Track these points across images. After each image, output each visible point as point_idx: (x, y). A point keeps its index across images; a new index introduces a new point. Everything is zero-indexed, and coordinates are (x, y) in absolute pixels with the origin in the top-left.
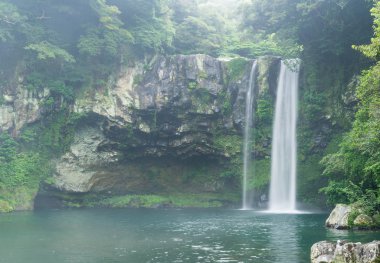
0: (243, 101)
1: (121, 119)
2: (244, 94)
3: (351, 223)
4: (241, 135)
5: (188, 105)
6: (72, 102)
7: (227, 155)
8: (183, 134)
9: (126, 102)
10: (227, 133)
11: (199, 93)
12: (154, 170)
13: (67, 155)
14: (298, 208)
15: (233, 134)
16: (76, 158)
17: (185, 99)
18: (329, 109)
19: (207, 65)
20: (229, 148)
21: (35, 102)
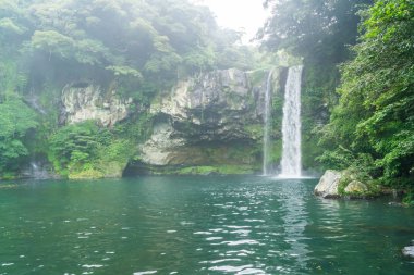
0: (263, 100)
1: (180, 116)
2: (264, 95)
3: (341, 191)
4: (262, 123)
5: (224, 104)
6: (148, 106)
7: (254, 138)
8: (224, 125)
9: (182, 104)
10: (253, 122)
11: (232, 95)
12: (210, 150)
13: (149, 141)
14: (303, 174)
15: (257, 123)
16: (156, 143)
17: (222, 100)
18: (326, 99)
19: (236, 76)
20: (255, 133)
21: (123, 107)
